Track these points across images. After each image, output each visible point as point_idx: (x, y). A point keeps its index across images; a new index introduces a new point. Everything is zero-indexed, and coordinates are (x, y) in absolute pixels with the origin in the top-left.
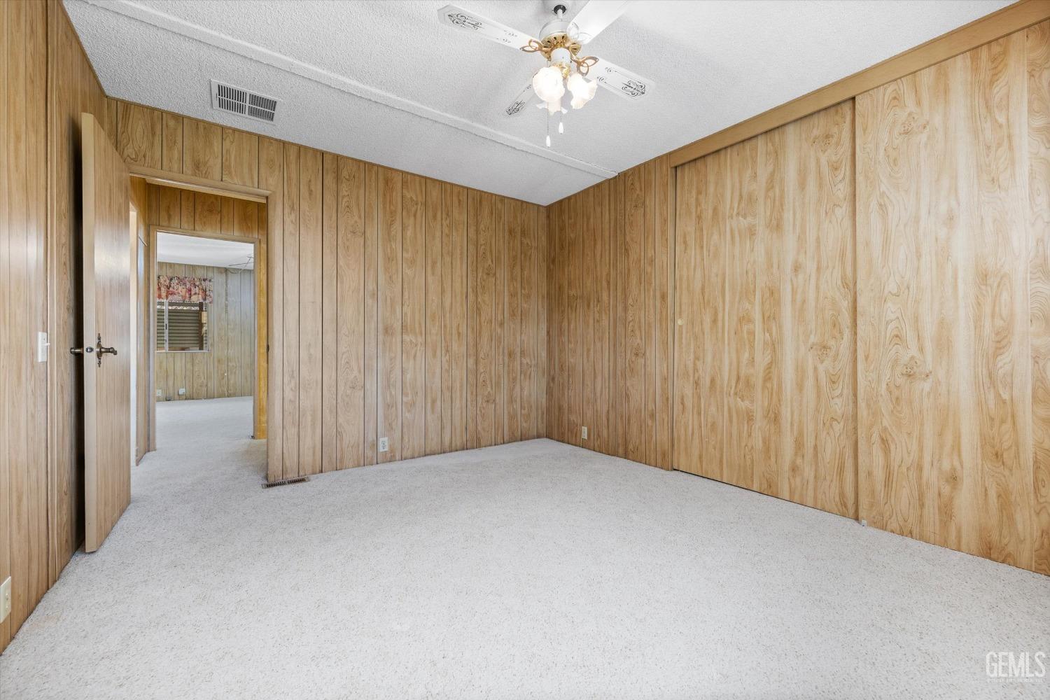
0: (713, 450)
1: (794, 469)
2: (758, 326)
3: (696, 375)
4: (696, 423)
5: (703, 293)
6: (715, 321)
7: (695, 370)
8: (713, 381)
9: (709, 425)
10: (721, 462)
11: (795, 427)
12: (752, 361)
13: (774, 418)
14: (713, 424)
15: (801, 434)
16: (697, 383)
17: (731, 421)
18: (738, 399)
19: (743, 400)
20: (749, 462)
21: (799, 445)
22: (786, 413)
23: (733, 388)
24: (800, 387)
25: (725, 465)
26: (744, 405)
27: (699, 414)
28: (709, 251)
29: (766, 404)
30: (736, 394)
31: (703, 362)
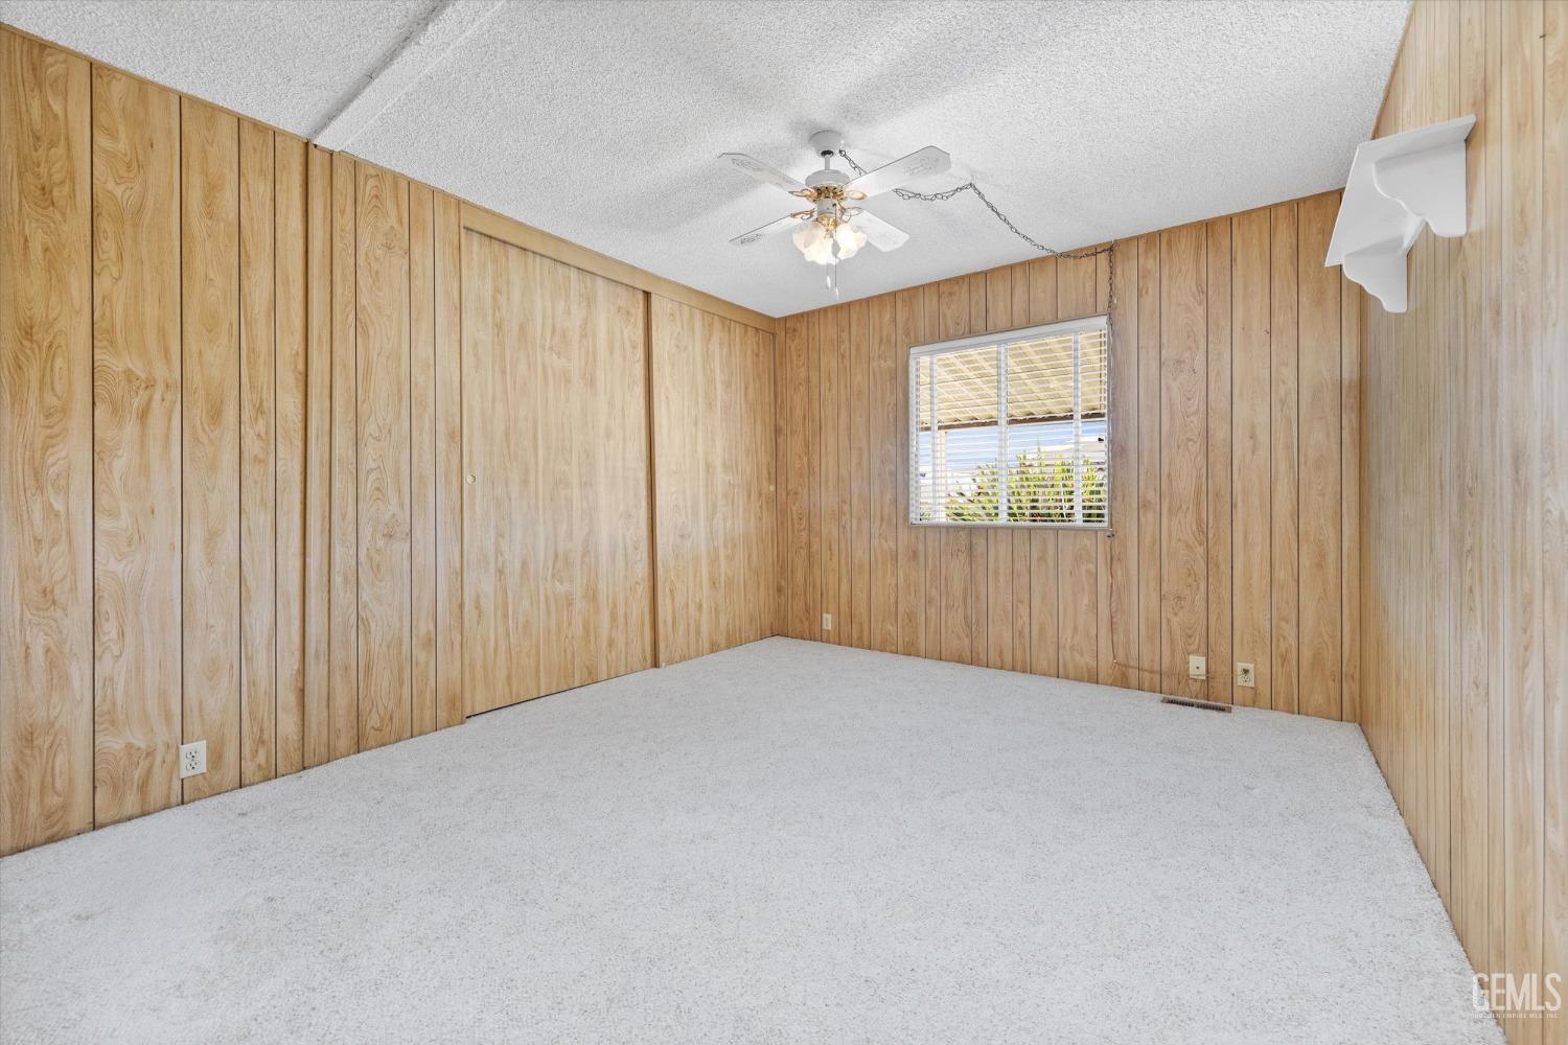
0: (527, 660)
1: (611, 643)
2: (575, 493)
3: (500, 559)
4: (501, 630)
5: (508, 441)
6: (525, 482)
7: (498, 552)
8: (524, 565)
9: (521, 626)
10: (537, 671)
11: (610, 601)
12: (570, 534)
13: (592, 595)
14: (527, 624)
15: (615, 606)
16: (500, 572)
17: (548, 613)
18: (557, 583)
19: (562, 584)
20: (569, 656)
21: (613, 616)
22: (602, 586)
23: (550, 570)
24: (613, 558)
25: (542, 674)
26: (561, 588)
27: (506, 616)
28: (515, 383)
29: (585, 581)
30: (553, 576)
31: (511, 541)
